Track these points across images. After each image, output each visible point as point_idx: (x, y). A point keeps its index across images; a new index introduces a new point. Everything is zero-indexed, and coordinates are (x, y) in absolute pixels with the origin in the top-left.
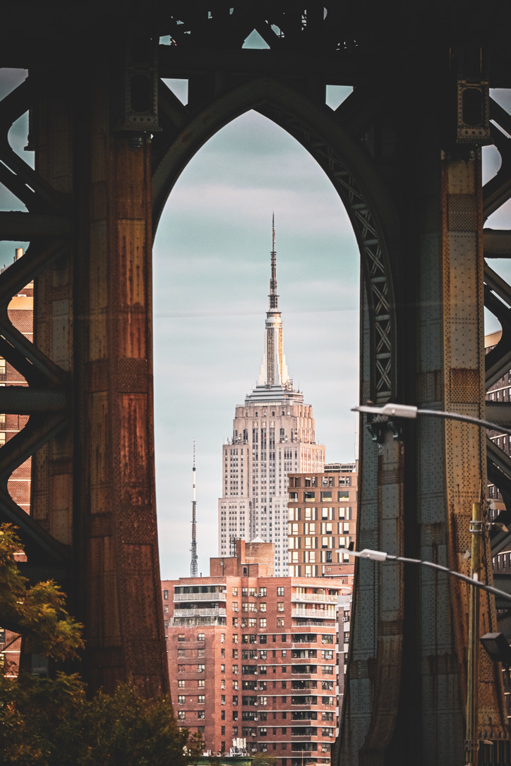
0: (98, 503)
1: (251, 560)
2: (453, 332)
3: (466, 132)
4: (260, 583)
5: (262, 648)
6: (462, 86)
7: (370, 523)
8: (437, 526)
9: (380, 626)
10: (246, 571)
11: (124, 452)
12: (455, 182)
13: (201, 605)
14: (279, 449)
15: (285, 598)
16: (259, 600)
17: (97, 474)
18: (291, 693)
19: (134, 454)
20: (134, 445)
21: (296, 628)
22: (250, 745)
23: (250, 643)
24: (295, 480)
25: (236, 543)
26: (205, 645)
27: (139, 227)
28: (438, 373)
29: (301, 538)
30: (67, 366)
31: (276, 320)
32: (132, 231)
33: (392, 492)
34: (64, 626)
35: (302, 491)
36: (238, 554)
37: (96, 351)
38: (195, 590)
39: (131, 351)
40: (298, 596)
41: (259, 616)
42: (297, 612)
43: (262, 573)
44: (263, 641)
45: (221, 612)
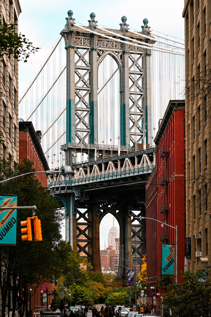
0: (94, 251)
1: (111, 248)
2: (129, 235)
3: (130, 215)
4: (112, 250)
5: (112, 258)
6: (129, 211)
7: (121, 252)
8: (127, 253)
9: (122, 262)
10: (110, 249)
11: (97, 246)
12: (129, 220)
13: (105, 253)
14: (114, 234)
15: (115, 252)
16: (112, 252)
17: (94, 248)
18: (115, 262)
19: (98, 246)
20: (98, 245)
21: (116, 255)
22: (111, 268)
23: (111, 257)
24: (116, 239)
25: (109, 246)
26: (106, 257)
27: (98, 224)
28: (127, 238)
29: (117, 245)
30: (91, 237)
31: (114, 220)
32: (97, 225)
33: (123, 250)
34: (91, 267)
35: (117, 240)
36: (109, 247)
37: (94, 236)
38: (105, 251)
39: (97, 236)
40: (116, 252)
41: (112, 254)
42: (116, 254)
43: (112, 249)
44: (112, 257)
45: (108, 254)
